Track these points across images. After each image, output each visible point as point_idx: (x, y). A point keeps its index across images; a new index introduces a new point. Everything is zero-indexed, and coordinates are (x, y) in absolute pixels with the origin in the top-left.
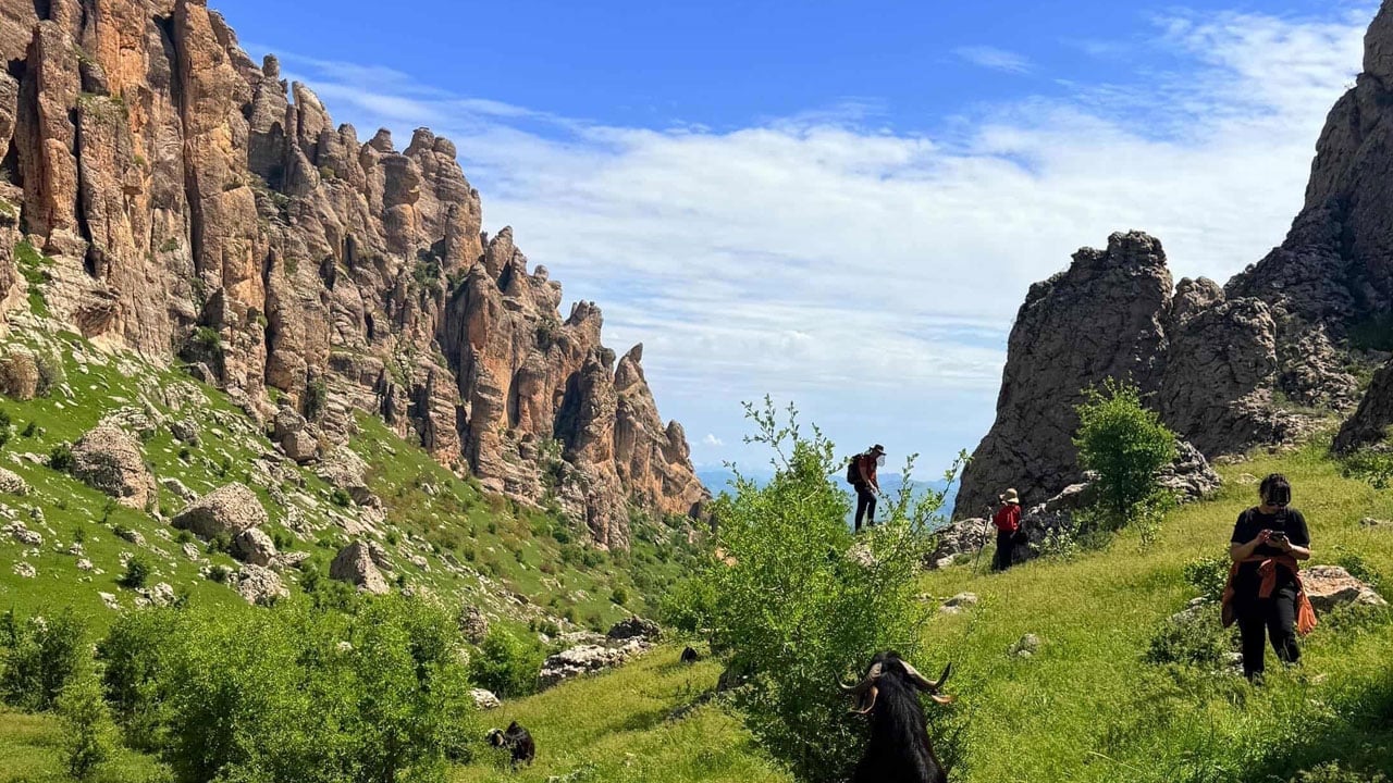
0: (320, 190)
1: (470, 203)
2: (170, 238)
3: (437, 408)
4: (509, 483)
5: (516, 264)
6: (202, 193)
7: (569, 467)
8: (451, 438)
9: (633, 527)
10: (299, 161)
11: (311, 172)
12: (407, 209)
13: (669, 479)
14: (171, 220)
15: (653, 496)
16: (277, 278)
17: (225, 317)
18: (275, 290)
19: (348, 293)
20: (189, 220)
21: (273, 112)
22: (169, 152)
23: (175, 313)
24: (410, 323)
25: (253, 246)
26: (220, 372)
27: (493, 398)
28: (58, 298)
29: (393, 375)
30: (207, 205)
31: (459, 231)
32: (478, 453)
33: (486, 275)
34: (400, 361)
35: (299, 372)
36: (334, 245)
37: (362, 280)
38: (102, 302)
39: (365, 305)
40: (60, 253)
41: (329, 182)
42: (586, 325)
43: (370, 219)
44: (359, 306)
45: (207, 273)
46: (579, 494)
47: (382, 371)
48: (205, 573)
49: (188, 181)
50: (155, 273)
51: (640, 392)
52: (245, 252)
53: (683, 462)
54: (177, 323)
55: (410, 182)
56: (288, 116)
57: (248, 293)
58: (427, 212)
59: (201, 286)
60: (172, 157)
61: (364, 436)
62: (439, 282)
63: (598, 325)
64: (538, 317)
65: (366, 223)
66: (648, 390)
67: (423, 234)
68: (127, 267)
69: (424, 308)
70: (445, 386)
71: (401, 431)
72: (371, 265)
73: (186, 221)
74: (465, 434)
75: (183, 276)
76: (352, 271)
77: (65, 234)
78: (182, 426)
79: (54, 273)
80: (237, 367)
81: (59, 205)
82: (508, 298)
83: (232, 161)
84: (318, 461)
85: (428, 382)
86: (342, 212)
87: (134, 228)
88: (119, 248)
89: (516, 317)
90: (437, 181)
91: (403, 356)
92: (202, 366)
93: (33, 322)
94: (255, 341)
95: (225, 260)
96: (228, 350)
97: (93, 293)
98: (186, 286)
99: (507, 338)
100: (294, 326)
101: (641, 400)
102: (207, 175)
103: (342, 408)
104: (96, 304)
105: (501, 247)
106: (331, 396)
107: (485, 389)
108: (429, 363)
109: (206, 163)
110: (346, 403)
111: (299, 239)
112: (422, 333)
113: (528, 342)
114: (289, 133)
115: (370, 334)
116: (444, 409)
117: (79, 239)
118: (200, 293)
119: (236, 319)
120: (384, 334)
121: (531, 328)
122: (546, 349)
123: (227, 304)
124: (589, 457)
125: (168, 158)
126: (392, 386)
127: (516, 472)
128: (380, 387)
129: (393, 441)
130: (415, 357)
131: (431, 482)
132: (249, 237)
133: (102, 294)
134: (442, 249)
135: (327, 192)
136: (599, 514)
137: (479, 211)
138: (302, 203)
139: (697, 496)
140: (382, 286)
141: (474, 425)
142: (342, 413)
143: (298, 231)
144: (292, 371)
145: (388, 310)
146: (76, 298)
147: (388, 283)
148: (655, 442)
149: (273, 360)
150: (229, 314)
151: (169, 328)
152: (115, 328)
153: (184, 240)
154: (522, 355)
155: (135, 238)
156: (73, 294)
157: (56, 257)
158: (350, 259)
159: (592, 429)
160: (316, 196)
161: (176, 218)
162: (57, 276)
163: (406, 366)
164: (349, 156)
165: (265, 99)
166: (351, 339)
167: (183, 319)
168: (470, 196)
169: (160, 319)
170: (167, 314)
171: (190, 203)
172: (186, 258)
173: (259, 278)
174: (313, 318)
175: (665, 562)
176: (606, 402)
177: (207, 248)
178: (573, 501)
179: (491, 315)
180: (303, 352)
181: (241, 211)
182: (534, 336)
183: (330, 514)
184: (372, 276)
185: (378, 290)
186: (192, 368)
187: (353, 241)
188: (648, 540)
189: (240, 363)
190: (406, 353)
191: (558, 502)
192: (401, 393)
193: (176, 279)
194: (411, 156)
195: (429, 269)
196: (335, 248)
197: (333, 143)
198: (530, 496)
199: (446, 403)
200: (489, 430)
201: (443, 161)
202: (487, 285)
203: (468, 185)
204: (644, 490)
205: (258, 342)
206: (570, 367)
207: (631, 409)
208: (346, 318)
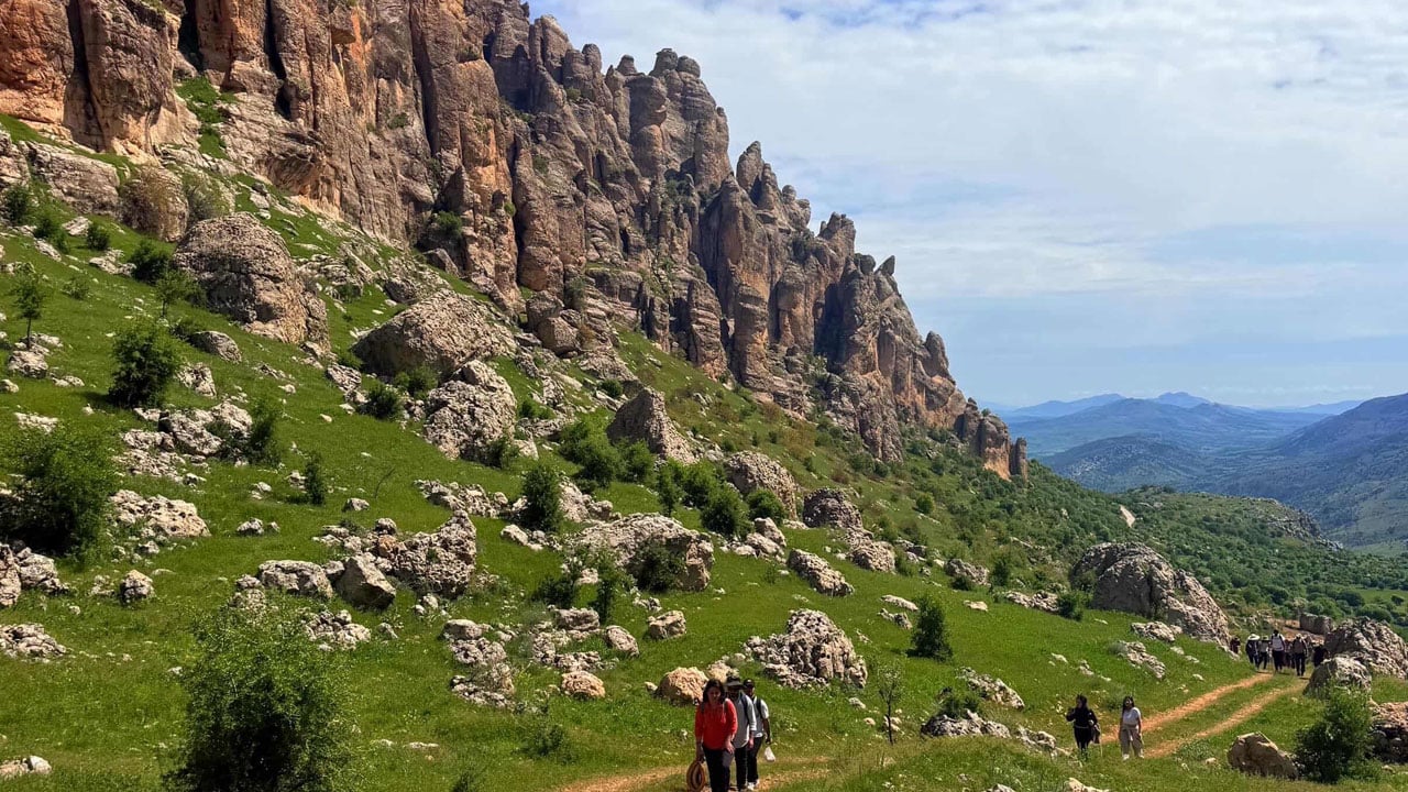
0: (567, 109)
1: (717, 121)
2: (399, 113)
3: (700, 319)
4: (778, 397)
5: (767, 177)
6: (433, 62)
7: (837, 379)
8: (717, 350)
9: (903, 442)
10: (545, 80)
11: (558, 91)
12: (656, 130)
13: (932, 392)
14: (399, 93)
15: (916, 410)
16: (524, 168)
17: (466, 198)
18: (523, 180)
19: (603, 208)
20: (420, 94)
21: (516, 36)
22: (392, 15)
23: (408, 196)
24: (666, 236)
25: (495, 126)
26: (464, 262)
27: (757, 308)
28: (238, 140)
29: (652, 289)
30: (439, 76)
31: (708, 147)
32: (745, 366)
33: (738, 186)
34: (658, 275)
35: (555, 271)
36: (585, 161)
37: (614, 196)
38: (300, 148)
39: (619, 220)
40: (244, 90)
41: (577, 103)
42: (839, 237)
43: (619, 140)
44: (614, 220)
45: (444, 153)
46: (851, 407)
47: (641, 285)
48: (356, 403)
49: (418, 50)
50: (380, 147)
51: (895, 306)
52: (486, 131)
53: (945, 374)
54: (412, 209)
55: (657, 102)
56: (531, 39)
57: (492, 177)
58: (675, 132)
59: (438, 168)
60: (396, 19)
61: (627, 348)
62: (691, 199)
63: (851, 236)
64: (793, 230)
65: (615, 143)
66: (903, 304)
67: (672, 154)
68: (339, 125)
69: (679, 223)
70: (707, 297)
71: (662, 347)
72: (623, 180)
73: (416, 95)
74: (729, 348)
75: (417, 156)
76: (604, 186)
77: (251, 67)
78: (399, 282)
79: (233, 109)
80: (483, 257)
81: (241, 31)
82: (761, 212)
83: (465, 28)
84: (580, 353)
85: (689, 295)
86: (590, 131)
87: (349, 87)
88: (326, 98)
89: (771, 229)
90: (684, 101)
91: (660, 271)
92: (440, 252)
93: (200, 162)
94: (502, 229)
95: (464, 139)
96: (472, 237)
97: (286, 135)
98: (419, 167)
99: (763, 251)
100: (547, 222)
101: (898, 314)
102: (437, 42)
103: (603, 313)
104: (292, 150)
105: (751, 162)
106: (591, 301)
107: (747, 298)
108: (689, 277)
109: (436, 28)
110: (607, 308)
111: (548, 155)
112: (678, 246)
113: (785, 255)
114: (533, 54)
115: (626, 248)
116: (707, 321)
117: (268, 73)
118: (437, 177)
119: (479, 201)
120: (640, 248)
121: (786, 240)
122: (803, 261)
123: (468, 184)
124: (856, 369)
125: (392, 21)
126: (652, 300)
127: (785, 386)
128: (640, 302)
129: (657, 354)
130: (673, 271)
131: (703, 392)
132: (489, 115)
133: (299, 138)
134: (692, 166)
135: (574, 112)
136: (871, 427)
137: (726, 128)
138: (550, 120)
139: (961, 409)
140: (636, 201)
141: (739, 338)
142: (604, 318)
143: (548, 148)
144: (547, 269)
145: (643, 224)
146: (263, 140)
147: (640, 195)
148: (915, 355)
149: (524, 257)
150: (470, 194)
151: (402, 214)
152: (328, 197)
153: (416, 116)
154: (779, 268)
155: (350, 99)
156: (259, 136)
157: (241, 96)
158: (601, 176)
159: (858, 338)
160: (564, 115)
161: (405, 92)
162: (238, 113)
163: (666, 280)
164: (594, 76)
165: (508, 23)
166: (607, 254)
167: (419, 205)
168: (716, 114)
169: (389, 201)
170: (398, 197)
171: (419, 75)
172: (418, 135)
173: (503, 163)
174: (567, 217)
175: (941, 475)
176: (869, 311)
177: (443, 125)
178: (844, 414)
179: (746, 228)
180: (558, 249)
181: (479, 85)
182: (790, 249)
183: (598, 395)
184: (625, 191)
185: (632, 205)
186: (430, 255)
187: (604, 157)
188: (920, 455)
189: (486, 253)
190: (664, 267)
191: (828, 416)
192: (662, 306)
193: (407, 159)
194: (657, 77)
195: (679, 188)
196: (586, 163)
197: (578, 65)
198: (800, 411)
199: (709, 314)
200: (755, 342)
201: (688, 80)
202: (741, 198)
203: (714, 102)
204: (907, 404)
205: (506, 231)
206: (828, 278)
207: (888, 322)
208: (601, 233)
